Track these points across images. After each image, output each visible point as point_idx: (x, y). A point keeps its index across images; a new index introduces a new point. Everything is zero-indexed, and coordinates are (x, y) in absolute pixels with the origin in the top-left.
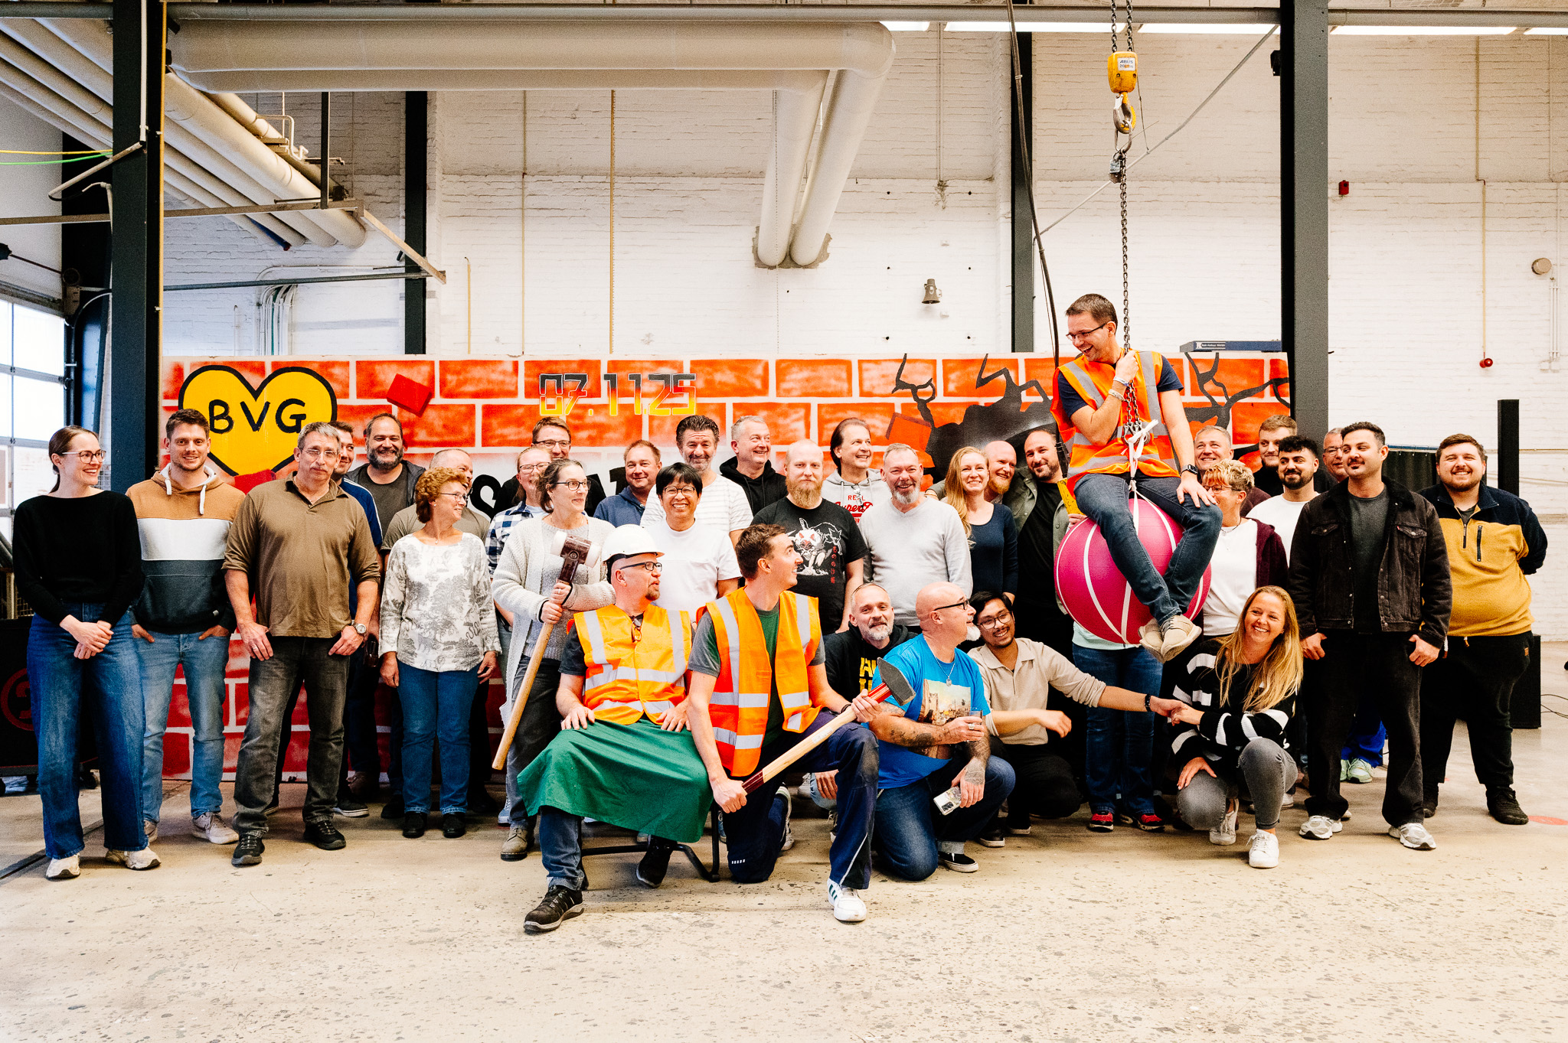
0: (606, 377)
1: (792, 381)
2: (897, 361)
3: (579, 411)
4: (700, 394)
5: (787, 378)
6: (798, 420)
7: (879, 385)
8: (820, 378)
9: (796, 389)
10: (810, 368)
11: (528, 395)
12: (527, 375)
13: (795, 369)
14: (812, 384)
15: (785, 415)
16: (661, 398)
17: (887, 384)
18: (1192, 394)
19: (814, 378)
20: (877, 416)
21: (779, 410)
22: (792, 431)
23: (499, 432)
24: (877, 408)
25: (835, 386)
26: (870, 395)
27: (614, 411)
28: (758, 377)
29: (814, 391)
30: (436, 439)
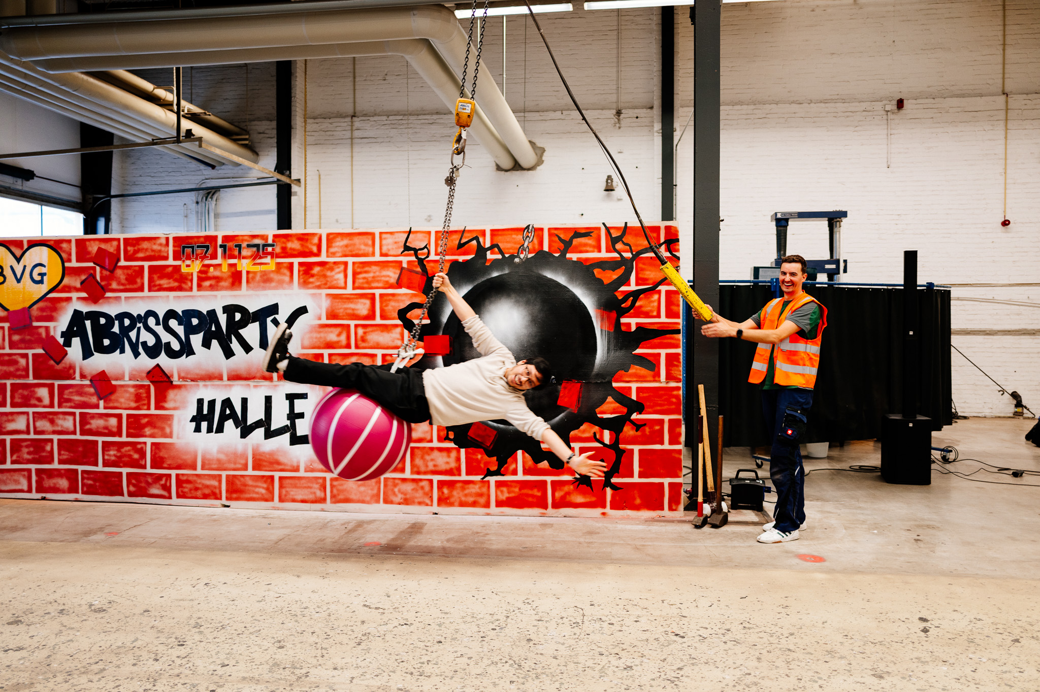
0: (221, 246)
1: (337, 247)
2: (404, 232)
3: (204, 269)
4: (278, 256)
5: (334, 245)
6: (339, 272)
7: (393, 249)
8: (354, 245)
9: (338, 252)
10: (348, 238)
11: (175, 259)
12: (174, 246)
13: (339, 239)
14: (350, 248)
15: (332, 269)
16: (254, 259)
17: (399, 248)
18: (607, 252)
19: (351, 245)
20: (391, 269)
21: (327, 266)
22: (336, 280)
23: (158, 282)
24: (391, 264)
25: (364, 250)
26: (386, 255)
27: (225, 268)
28: (314, 245)
29: (350, 253)
30: (122, 287)
